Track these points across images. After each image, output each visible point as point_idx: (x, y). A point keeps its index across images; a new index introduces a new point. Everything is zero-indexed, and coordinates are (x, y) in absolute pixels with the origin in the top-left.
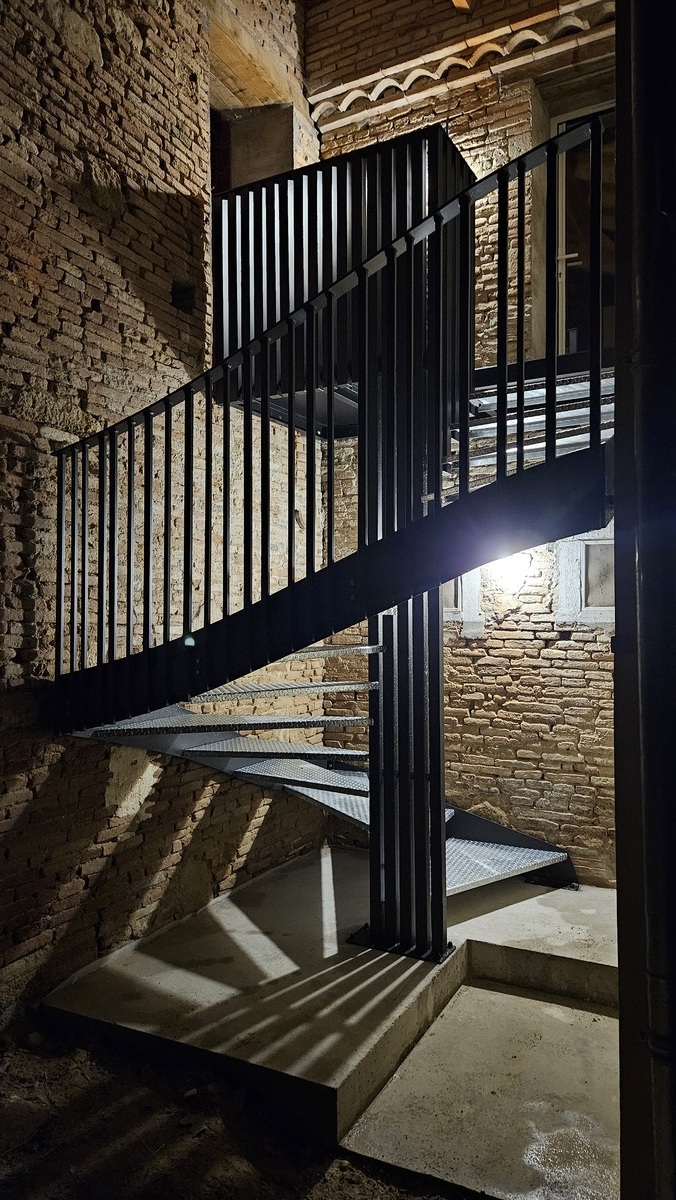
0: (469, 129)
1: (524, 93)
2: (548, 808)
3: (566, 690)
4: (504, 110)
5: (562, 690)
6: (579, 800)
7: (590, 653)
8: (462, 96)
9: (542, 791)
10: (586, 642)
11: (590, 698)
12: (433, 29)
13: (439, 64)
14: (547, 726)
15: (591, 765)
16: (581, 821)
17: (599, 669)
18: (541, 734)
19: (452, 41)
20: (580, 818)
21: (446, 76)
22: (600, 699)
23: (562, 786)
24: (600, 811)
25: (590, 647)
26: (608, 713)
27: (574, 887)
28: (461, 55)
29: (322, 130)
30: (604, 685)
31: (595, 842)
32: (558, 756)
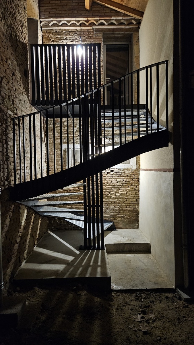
0: (86, 41)
1: (100, 36)
2: (108, 212)
3: (113, 184)
5: (112, 184)
6: (116, 210)
7: (118, 175)
8: (85, 31)
9: (107, 209)
10: (117, 173)
11: (118, 186)
12: (79, 12)
13: (79, 22)
14: (108, 193)
15: (118, 201)
16: (116, 215)
17: (120, 179)
18: (107, 195)
19: (84, 17)
20: (116, 214)
21: (80, 25)
22: (120, 186)
23: (112, 207)
24: (120, 211)
25: (118, 174)
26: (122, 189)
27: (115, 230)
28: (85, 21)
29: (43, 29)
30: (121, 182)
31: (119, 219)
32: (111, 200)
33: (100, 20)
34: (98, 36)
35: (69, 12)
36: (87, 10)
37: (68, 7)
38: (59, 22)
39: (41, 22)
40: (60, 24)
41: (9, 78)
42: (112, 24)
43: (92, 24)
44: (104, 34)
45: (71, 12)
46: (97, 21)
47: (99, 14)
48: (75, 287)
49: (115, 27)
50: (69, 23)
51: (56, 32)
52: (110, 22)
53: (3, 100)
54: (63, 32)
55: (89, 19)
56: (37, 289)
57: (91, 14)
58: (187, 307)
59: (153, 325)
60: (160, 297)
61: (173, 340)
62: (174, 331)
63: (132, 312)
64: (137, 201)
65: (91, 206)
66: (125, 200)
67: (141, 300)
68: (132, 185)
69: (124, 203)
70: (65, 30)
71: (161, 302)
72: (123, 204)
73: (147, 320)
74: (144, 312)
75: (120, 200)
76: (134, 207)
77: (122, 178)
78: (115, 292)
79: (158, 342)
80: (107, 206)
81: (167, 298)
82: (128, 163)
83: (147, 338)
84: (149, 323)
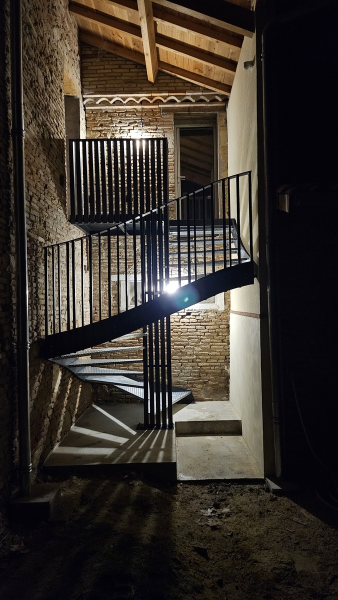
0: (150, 125)
1: (170, 117)
2: (183, 376)
4: (164, 121)
5: (188, 333)
6: (195, 372)
7: (198, 320)
8: (147, 112)
9: (181, 370)
10: (196, 316)
11: (198, 336)
12: (138, 85)
13: (140, 98)
14: (183, 347)
15: (198, 359)
16: (195, 379)
17: (200, 325)
18: (181, 350)
19: (146, 92)
21: (141, 103)
22: (201, 336)
23: (189, 368)
24: (201, 375)
25: (197, 318)
26: (203, 340)
27: (194, 403)
28: (149, 98)
29: (87, 108)
30: (202, 331)
31: (200, 386)
32: (187, 357)
33: (169, 96)
34: (166, 118)
35: (125, 85)
36: (150, 83)
37: (123, 78)
38: (111, 99)
39: (84, 99)
40: (111, 102)
41: (41, 193)
42: (188, 101)
43: (159, 101)
44: (175, 114)
45: (128, 85)
46: (165, 98)
47: (168, 88)
48: (126, 476)
49: (192, 105)
50: (124, 101)
51: (107, 112)
52: (183, 99)
53: (33, 226)
54: (116, 112)
55: (153, 95)
56: (75, 478)
57: (156, 89)
58: (275, 499)
59: (225, 520)
60: (242, 490)
61: (247, 536)
62: (250, 526)
63: (201, 507)
64: (226, 359)
65: (154, 366)
66: (208, 357)
67: (216, 493)
68: (218, 335)
69: (206, 362)
70: (119, 109)
71: (242, 495)
72: (205, 364)
73: (219, 515)
74: (217, 506)
75: (201, 357)
76: (222, 367)
77: (204, 324)
78: (182, 484)
79: (228, 537)
80: (181, 366)
81: (251, 490)
82: (212, 302)
83: (216, 534)
84: (221, 518)
